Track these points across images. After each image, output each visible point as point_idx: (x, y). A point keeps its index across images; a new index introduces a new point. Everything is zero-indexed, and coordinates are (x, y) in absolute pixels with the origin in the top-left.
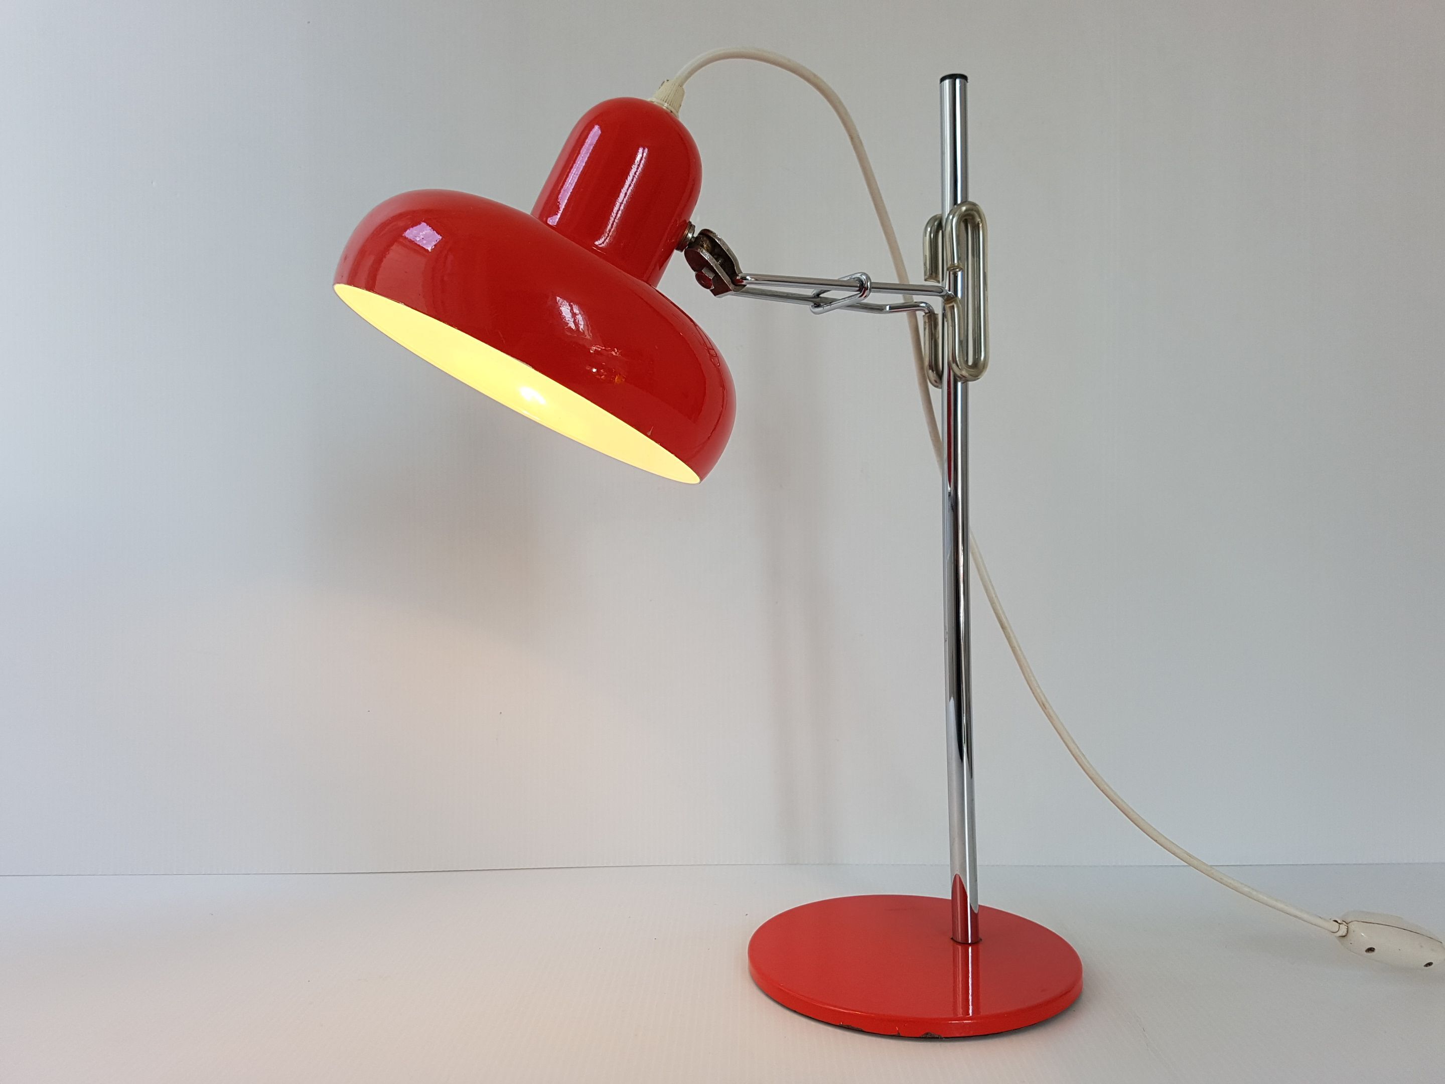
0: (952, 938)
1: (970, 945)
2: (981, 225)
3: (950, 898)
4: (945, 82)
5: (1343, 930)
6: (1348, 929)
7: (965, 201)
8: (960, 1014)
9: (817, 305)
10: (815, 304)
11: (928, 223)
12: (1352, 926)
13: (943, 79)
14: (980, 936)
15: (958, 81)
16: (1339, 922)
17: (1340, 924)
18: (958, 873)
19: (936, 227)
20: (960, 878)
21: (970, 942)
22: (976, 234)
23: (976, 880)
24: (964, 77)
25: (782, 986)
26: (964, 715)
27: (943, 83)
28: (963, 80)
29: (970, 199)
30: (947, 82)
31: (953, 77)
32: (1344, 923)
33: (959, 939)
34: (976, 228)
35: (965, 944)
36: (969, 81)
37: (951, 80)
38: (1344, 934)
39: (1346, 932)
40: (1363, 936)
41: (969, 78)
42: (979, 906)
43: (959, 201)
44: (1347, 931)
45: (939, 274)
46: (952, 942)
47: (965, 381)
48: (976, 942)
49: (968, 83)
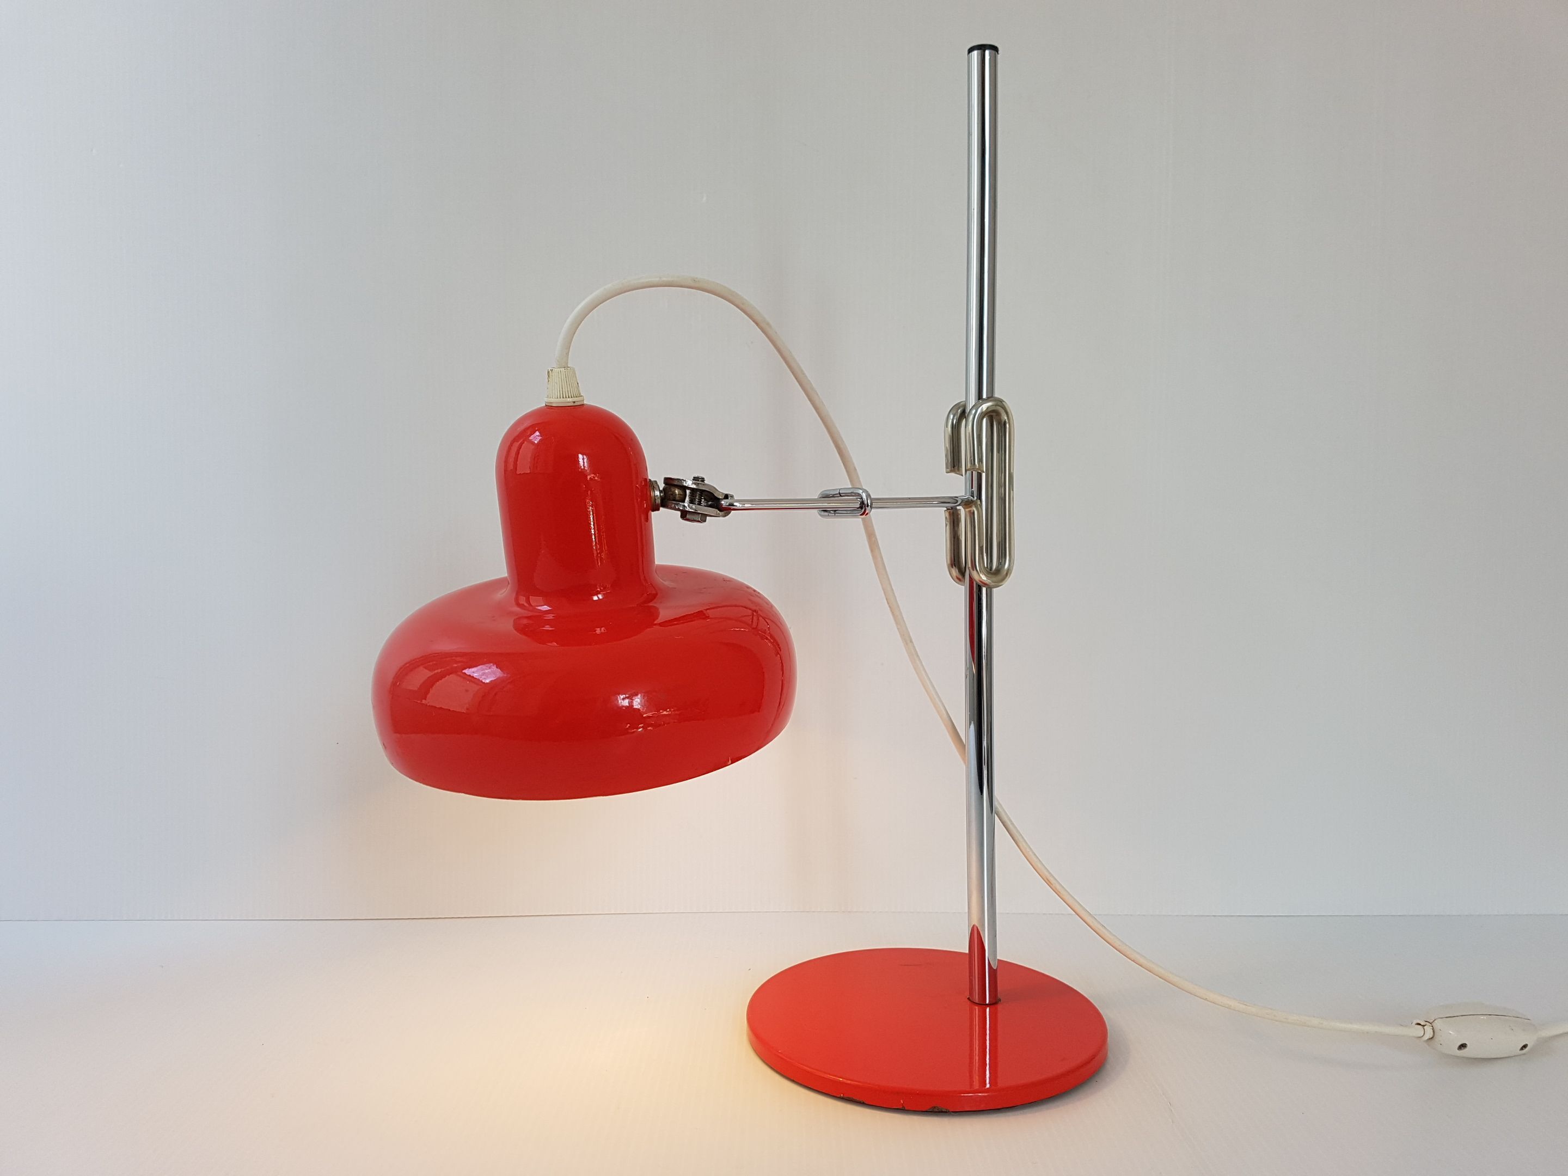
0: (968, 998)
1: (988, 1005)
2: (1008, 426)
3: (967, 951)
4: (973, 53)
5: (1429, 1033)
6: (1433, 1029)
7: (991, 397)
8: (976, 1085)
11: (950, 411)
12: (1438, 1025)
13: (971, 50)
14: (999, 996)
15: (987, 52)
16: (1422, 1024)
17: (1424, 1026)
18: (976, 924)
19: (958, 415)
20: (978, 929)
21: (987, 1002)
22: (1001, 432)
23: (996, 936)
24: (994, 49)
25: (781, 1053)
26: (985, 739)
27: (971, 54)
28: (993, 52)
29: (997, 395)
30: (975, 53)
31: (982, 48)
32: (1428, 1023)
33: (976, 998)
34: (1003, 426)
35: (983, 1004)
36: (999, 52)
37: (980, 51)
38: (1431, 1036)
39: (1432, 1033)
40: (1451, 1035)
41: (999, 49)
42: (998, 960)
44: (1434, 1032)
45: (961, 467)
46: (969, 1002)
47: (990, 588)
48: (994, 1003)
49: (999, 55)
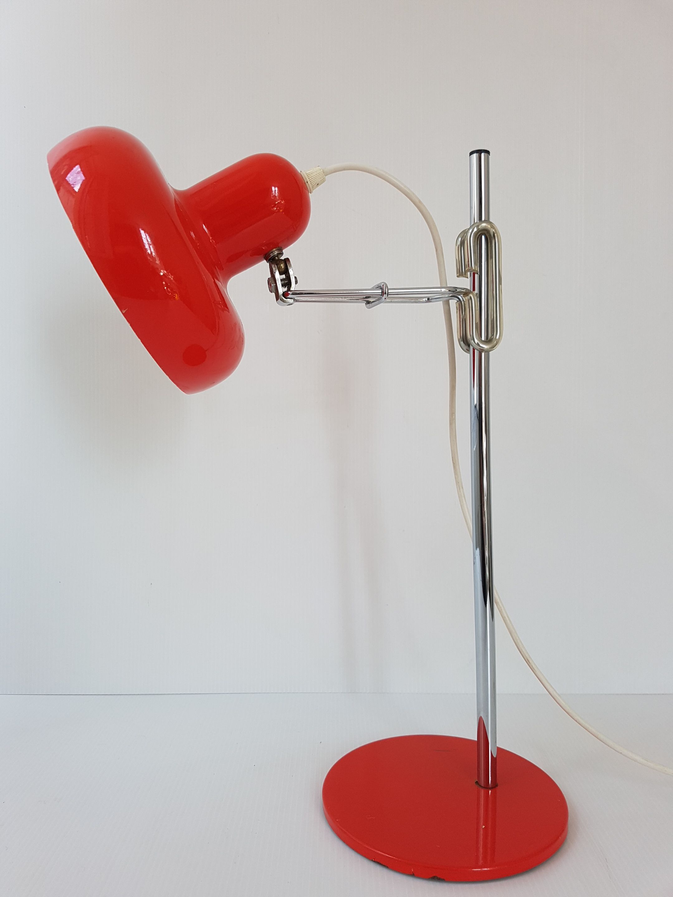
0: (477, 783)
1: (490, 788)
4: (473, 155)
7: (487, 221)
9: (368, 302)
10: (367, 302)
13: (471, 153)
15: (483, 154)
21: (490, 786)
24: (487, 152)
27: (472, 155)
28: (486, 154)
30: (475, 156)
31: (479, 152)
33: (482, 783)
35: (487, 787)
36: (490, 154)
37: (477, 154)
41: (490, 152)
43: (483, 219)
46: (477, 785)
47: (487, 352)
48: (495, 785)
49: (490, 156)
